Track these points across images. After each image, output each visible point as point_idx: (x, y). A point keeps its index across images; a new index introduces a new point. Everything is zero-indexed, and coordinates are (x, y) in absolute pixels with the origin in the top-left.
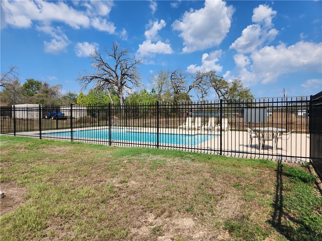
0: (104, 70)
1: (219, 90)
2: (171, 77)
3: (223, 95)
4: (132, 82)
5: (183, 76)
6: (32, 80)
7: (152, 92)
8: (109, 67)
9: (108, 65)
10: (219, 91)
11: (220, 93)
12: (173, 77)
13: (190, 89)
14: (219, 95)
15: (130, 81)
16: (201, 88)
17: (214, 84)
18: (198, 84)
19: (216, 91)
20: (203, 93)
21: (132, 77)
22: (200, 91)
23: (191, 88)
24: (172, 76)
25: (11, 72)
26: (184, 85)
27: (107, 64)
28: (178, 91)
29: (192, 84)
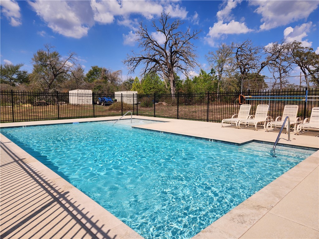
0: (155, 50)
1: (306, 67)
2: (237, 54)
3: (311, 74)
4: (185, 62)
5: (253, 51)
6: (97, 67)
7: (212, 73)
8: (157, 45)
9: (157, 43)
10: (305, 69)
11: (307, 71)
12: (239, 53)
13: (262, 67)
14: (305, 73)
15: (183, 60)
16: (278, 65)
17: (297, 58)
18: (275, 60)
19: (301, 69)
20: (282, 71)
21: (182, 54)
22: (277, 69)
23: (264, 66)
24: (238, 51)
25: (70, 59)
26: (255, 62)
27: (155, 41)
28: (247, 70)
29: (265, 61)
